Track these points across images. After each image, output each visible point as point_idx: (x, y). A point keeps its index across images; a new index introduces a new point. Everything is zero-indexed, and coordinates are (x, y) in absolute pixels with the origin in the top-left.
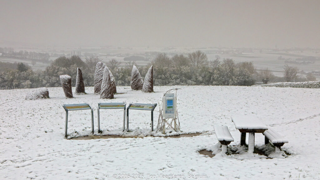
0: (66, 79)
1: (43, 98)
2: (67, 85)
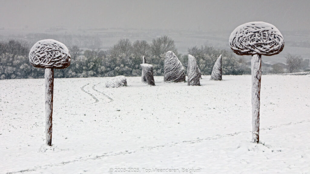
0: (149, 67)
1: (124, 86)
2: (151, 73)
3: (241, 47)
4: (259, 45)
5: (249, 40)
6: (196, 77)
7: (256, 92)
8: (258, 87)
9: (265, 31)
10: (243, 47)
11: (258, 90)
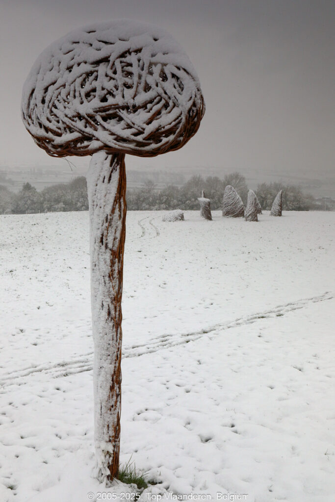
0: (207, 201)
2: (208, 207)
3: (53, 126)
4: (111, 112)
5: (77, 94)
6: (253, 212)
7: (101, 297)
8: (107, 279)
9: (130, 54)
10: (61, 125)
11: (109, 291)
